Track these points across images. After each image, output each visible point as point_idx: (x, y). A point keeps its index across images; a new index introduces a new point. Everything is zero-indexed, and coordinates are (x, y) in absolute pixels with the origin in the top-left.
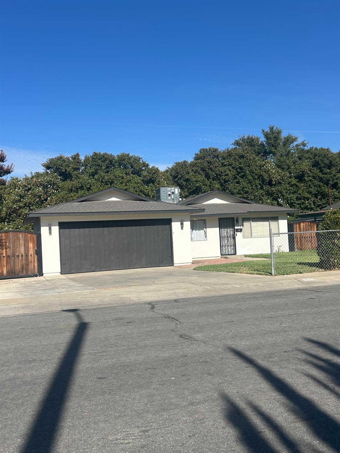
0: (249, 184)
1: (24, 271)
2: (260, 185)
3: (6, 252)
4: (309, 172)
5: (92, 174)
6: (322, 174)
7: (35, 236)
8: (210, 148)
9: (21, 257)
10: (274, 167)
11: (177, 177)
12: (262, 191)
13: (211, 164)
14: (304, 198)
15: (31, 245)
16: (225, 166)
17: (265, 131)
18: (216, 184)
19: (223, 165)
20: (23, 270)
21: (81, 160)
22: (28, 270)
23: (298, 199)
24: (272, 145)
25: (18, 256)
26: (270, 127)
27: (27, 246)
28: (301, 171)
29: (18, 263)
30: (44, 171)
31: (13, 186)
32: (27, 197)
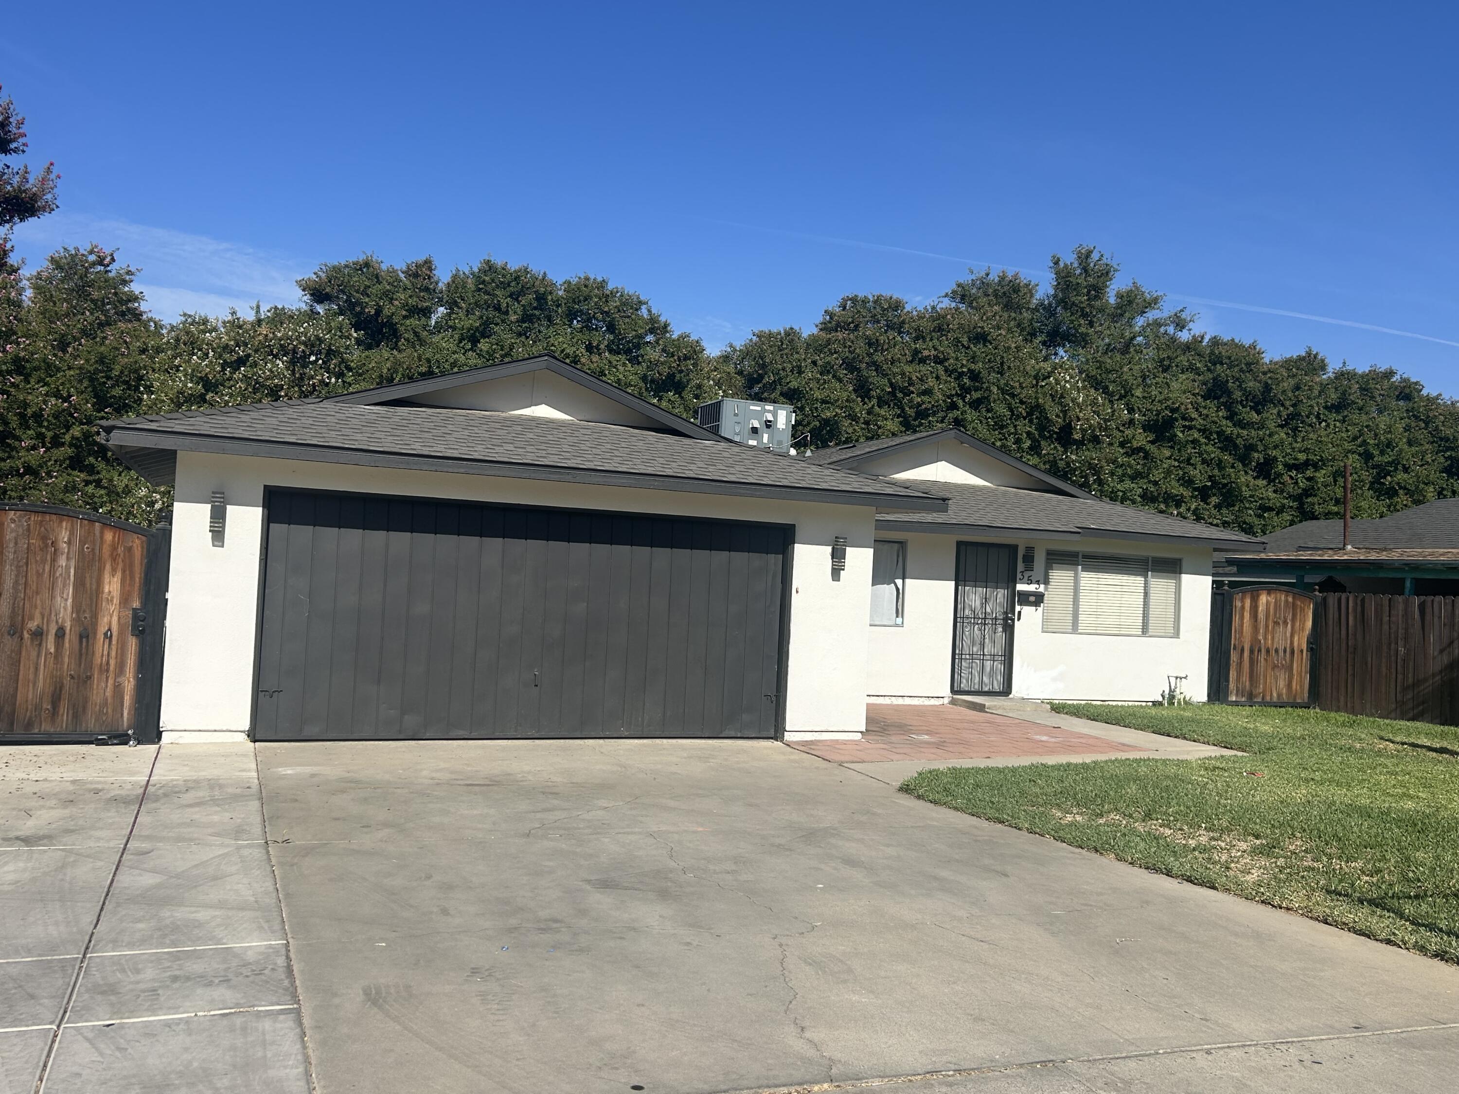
1: (63, 709)
4: (1194, 415)
5: (473, 335)
6: (1234, 426)
7: (137, 543)
8: (879, 296)
9: (51, 638)
10: (1080, 385)
13: (877, 350)
15: (112, 586)
16: (923, 361)
17: (1062, 265)
18: (886, 419)
21: (437, 284)
22: (84, 708)
24: (1082, 310)
25: (38, 635)
26: (1080, 253)
27: (94, 587)
28: (1166, 408)
29: (37, 669)
30: (304, 307)
31: (185, 344)
32: (230, 388)
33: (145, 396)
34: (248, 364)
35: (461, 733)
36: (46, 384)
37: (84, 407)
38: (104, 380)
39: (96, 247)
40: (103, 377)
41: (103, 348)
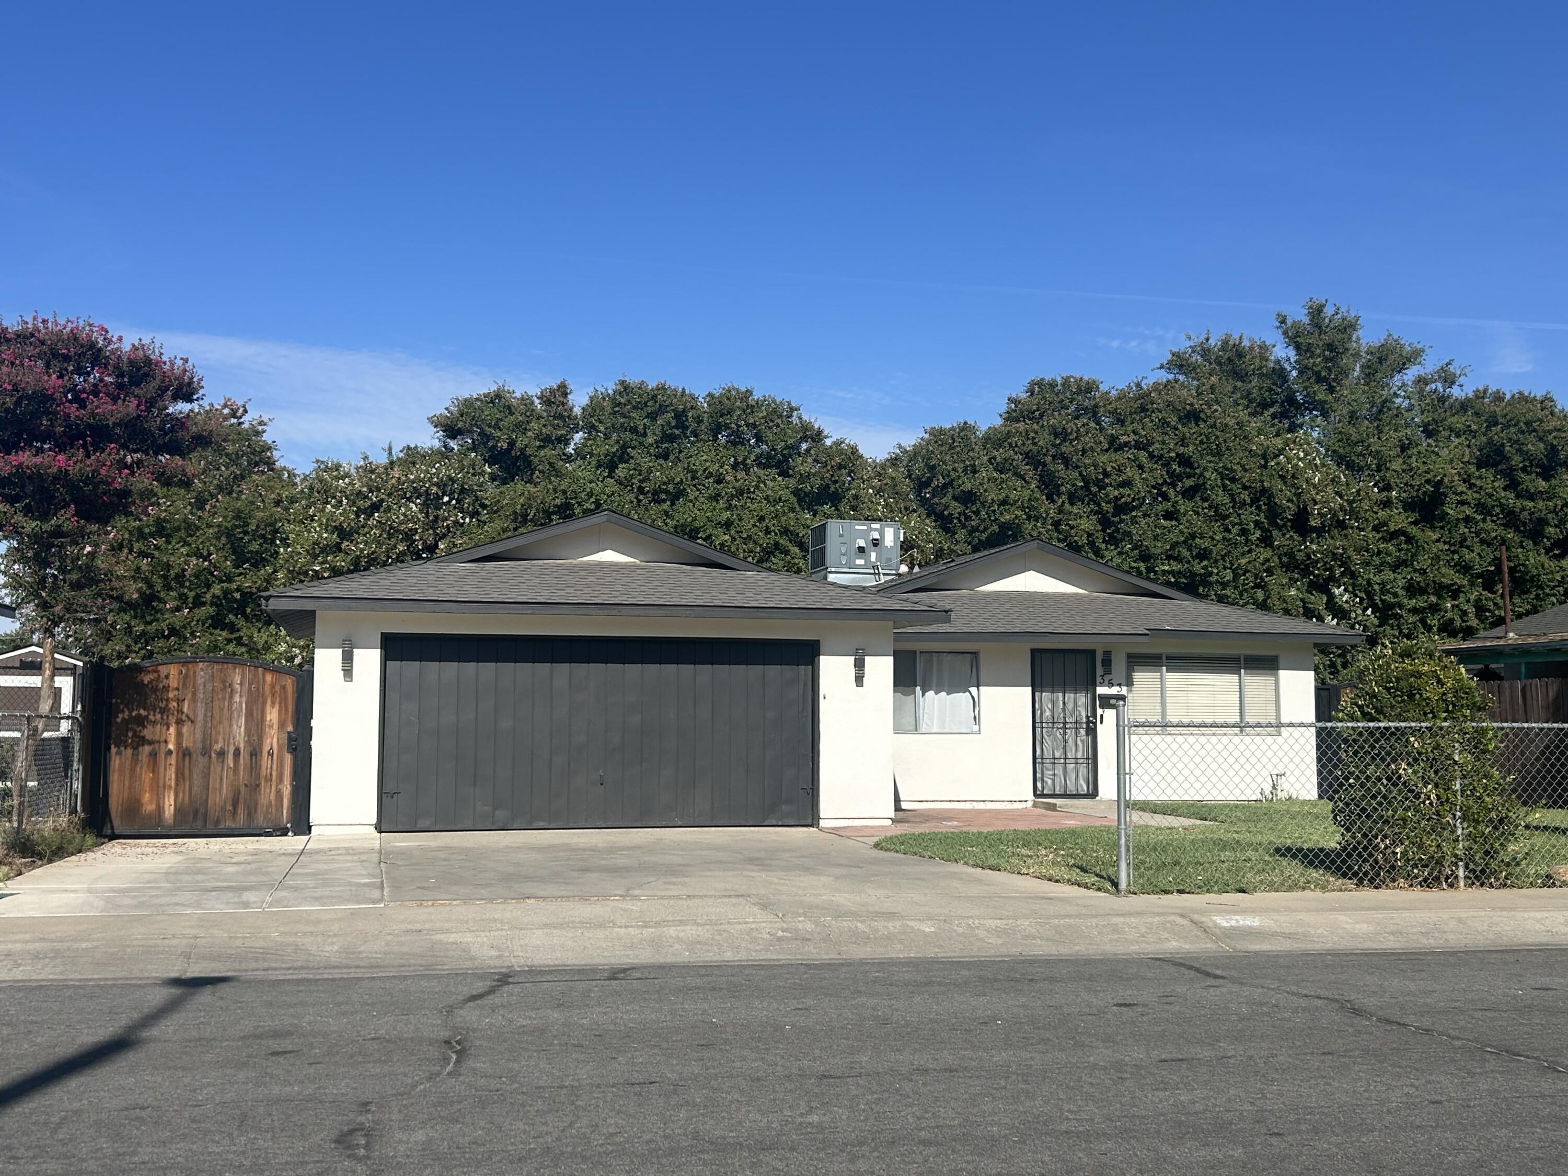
0: (1216, 521)
1: (241, 810)
2: (1260, 528)
3: (179, 735)
4: (1462, 488)
5: (611, 461)
6: (1517, 497)
7: (289, 682)
8: (1068, 378)
9: (231, 756)
10: (1318, 461)
11: (927, 484)
12: (1268, 553)
13: (1065, 441)
14: (1441, 589)
15: (272, 715)
16: (1120, 448)
17: (1289, 322)
18: (1080, 517)
19: (1115, 445)
20: (235, 805)
21: (571, 409)
22: (256, 810)
23: (1412, 590)
24: (1318, 374)
25: (222, 754)
26: (1310, 308)
27: (259, 717)
28: (1428, 481)
29: (221, 779)
30: (437, 444)
31: (319, 492)
32: (365, 535)
33: (282, 550)
34: (382, 509)
35: (542, 824)
36: (186, 544)
37: (224, 565)
38: (241, 535)
39: (229, 400)
40: (240, 533)
41: (240, 503)
